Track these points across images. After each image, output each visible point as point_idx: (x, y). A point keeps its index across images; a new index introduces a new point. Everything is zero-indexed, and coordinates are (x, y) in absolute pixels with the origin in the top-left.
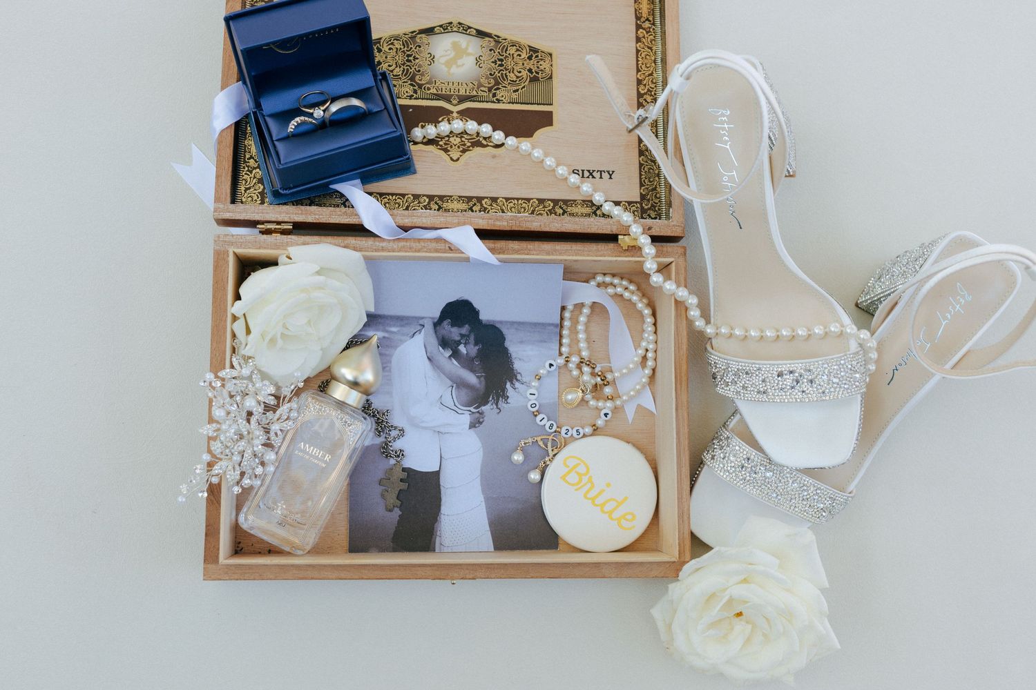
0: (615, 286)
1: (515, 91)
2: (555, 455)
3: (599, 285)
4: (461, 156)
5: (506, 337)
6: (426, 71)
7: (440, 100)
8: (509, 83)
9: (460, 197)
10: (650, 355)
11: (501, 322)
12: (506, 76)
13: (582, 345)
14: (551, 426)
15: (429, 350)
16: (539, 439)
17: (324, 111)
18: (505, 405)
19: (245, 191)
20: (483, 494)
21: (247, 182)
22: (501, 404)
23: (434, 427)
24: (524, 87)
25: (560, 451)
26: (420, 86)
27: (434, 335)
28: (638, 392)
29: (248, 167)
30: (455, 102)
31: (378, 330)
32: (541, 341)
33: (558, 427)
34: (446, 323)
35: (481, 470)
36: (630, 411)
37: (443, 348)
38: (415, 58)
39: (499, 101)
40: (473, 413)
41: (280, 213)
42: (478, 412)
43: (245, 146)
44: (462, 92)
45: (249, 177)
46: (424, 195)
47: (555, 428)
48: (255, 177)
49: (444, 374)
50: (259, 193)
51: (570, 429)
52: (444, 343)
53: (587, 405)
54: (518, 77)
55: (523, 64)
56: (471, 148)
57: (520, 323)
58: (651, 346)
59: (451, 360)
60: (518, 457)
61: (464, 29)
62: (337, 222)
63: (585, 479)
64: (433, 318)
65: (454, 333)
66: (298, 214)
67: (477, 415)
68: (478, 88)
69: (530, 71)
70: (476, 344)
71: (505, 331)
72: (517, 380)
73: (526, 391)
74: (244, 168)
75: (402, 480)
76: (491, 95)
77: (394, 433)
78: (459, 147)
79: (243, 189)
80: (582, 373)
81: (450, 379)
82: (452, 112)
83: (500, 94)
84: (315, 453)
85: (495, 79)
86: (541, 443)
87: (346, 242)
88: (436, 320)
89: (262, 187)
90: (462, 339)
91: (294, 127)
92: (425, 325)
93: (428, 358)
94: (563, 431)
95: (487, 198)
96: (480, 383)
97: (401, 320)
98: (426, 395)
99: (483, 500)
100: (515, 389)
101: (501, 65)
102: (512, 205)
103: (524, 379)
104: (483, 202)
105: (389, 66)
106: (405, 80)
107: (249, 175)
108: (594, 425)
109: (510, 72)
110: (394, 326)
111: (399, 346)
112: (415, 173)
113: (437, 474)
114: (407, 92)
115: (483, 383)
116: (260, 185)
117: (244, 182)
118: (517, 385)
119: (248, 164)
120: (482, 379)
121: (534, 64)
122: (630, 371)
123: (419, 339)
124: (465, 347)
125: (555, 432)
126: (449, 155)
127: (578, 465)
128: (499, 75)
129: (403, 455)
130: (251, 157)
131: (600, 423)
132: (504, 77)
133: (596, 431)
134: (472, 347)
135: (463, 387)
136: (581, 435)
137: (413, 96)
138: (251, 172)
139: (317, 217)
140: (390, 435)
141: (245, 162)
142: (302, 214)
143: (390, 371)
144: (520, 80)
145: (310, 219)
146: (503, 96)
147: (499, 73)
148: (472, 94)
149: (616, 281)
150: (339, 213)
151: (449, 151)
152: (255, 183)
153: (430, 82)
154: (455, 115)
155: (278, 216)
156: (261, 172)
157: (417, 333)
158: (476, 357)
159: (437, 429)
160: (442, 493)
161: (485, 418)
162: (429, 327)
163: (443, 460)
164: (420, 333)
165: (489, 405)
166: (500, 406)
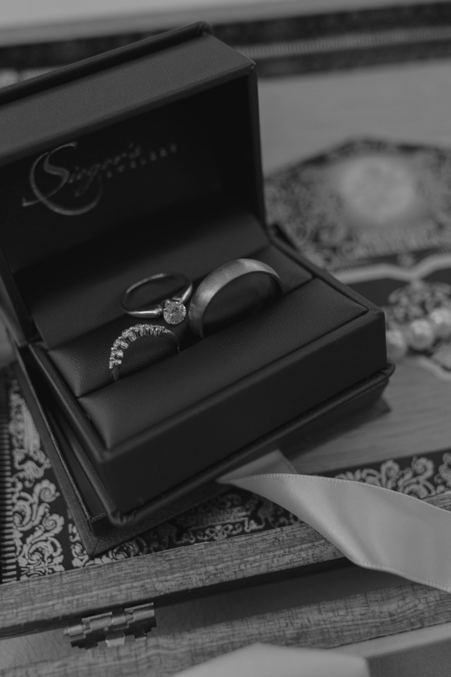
6: (335, 220)
7: (378, 265)
17: (187, 303)
19: (23, 540)
21: (24, 517)
26: (334, 249)
29: (23, 480)
30: (408, 263)
38: (308, 207)
41: (118, 581)
44: (414, 244)
45: (26, 504)
46: (419, 456)
48: (41, 502)
50: (56, 536)
62: (263, 570)
66: (162, 572)
74: (14, 485)
79: (17, 535)
82: (411, 282)
87: (298, 623)
89: (60, 521)
91: (120, 354)
107: (26, 500)
112: (387, 410)
116: (55, 517)
117: (17, 519)
119: (21, 475)
126: (437, 361)
130: (27, 458)
138: (30, 491)
139: (211, 568)
141: (14, 471)
142: (172, 571)
148: (433, 243)
150: (262, 546)
152: (44, 516)
153: (349, 238)
154: (417, 286)
155: (113, 591)
156: (52, 487)
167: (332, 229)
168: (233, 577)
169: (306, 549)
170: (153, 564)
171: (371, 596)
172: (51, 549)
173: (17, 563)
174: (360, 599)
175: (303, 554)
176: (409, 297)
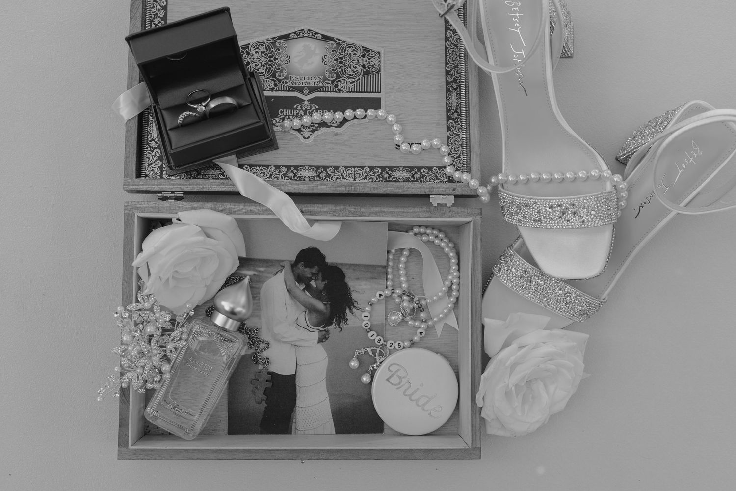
0: (428, 235)
1: (351, 83)
2: (381, 363)
3: (415, 234)
4: (311, 134)
6: (284, 69)
7: (294, 91)
8: (348, 77)
9: (310, 167)
10: (454, 287)
11: (342, 264)
12: (345, 71)
13: (403, 279)
14: (380, 340)
15: (288, 284)
16: (369, 349)
17: (206, 106)
18: (345, 326)
19: (148, 166)
20: (328, 392)
21: (149, 159)
22: (342, 324)
23: (292, 341)
24: (359, 79)
25: (385, 359)
26: (279, 81)
27: (292, 274)
28: (446, 315)
29: (150, 147)
30: (306, 92)
31: (249, 270)
32: (372, 278)
33: (384, 341)
34: (300, 264)
35: (327, 375)
36: (439, 329)
37: (299, 283)
38: (276, 59)
39: (339, 91)
40: (321, 331)
41: (174, 185)
42: (325, 330)
43: (148, 131)
44: (312, 85)
46: (283, 166)
47: (382, 342)
48: (155, 155)
49: (300, 302)
50: (159, 167)
51: (393, 343)
52: (299, 279)
53: (407, 325)
54: (354, 72)
55: (358, 61)
56: (319, 128)
57: (356, 265)
58: (455, 281)
59: (305, 292)
60: (354, 364)
61: (313, 35)
63: (404, 381)
64: (291, 261)
65: (307, 272)
66: (187, 185)
67: (324, 333)
68: (324, 81)
69: (363, 66)
70: (323, 281)
71: (345, 270)
72: (354, 307)
73: (361, 315)
74: (147, 148)
75: (267, 381)
76: (333, 86)
77: (262, 346)
78: (309, 128)
79: (147, 164)
80: (403, 301)
81: (304, 306)
82: (304, 101)
83: (340, 85)
84: (201, 366)
85: (337, 73)
86: (371, 353)
87: (223, 207)
88: (293, 263)
89: (161, 163)
90: (312, 276)
91: (182, 120)
92: (285, 266)
93: (288, 290)
94: (388, 344)
95: (331, 167)
96: (327, 309)
97: (267, 262)
98: (286, 317)
99: (327, 396)
100: (352, 313)
101: (341, 63)
102: (350, 172)
103: (359, 306)
104: (328, 170)
105: (256, 65)
106: (268, 76)
107: (151, 154)
108: (412, 340)
109: (348, 68)
110: (262, 266)
111: (265, 282)
112: (277, 148)
113: (293, 377)
114: (269, 86)
115: (329, 309)
116: (159, 161)
117: (147, 159)
118: (354, 310)
119: (150, 145)
120: (328, 306)
121: (366, 61)
122: (440, 298)
123: (281, 276)
124: (315, 282)
125: (382, 345)
126: (302, 134)
127: (399, 370)
128: (340, 70)
129: (268, 362)
130: (153, 140)
131: (416, 338)
132: (344, 72)
133: (413, 344)
134: (320, 282)
135: (314, 311)
136: (402, 347)
137: (274, 88)
138: (152, 151)
139: (201, 187)
140: (258, 347)
141: (148, 144)
142: (190, 185)
143: (259, 300)
144: (356, 74)
145: (196, 189)
146: (342, 87)
147: (339, 69)
148: (319, 86)
149: (429, 231)
150: (218, 184)
151: (302, 131)
152: (156, 160)
153: (287, 78)
154: (306, 102)
155: (172, 187)
156: (160, 151)
157: (279, 272)
158: (324, 289)
159: (293, 343)
160: (297, 391)
161: (330, 335)
162: (288, 267)
163: (298, 366)
164: (281, 272)
165: (333, 325)
166: (341, 326)
167: (281, 72)
171: (246, 204)
172: (157, 170)
173: (146, 173)
174: (243, 204)
175: (230, 189)
176: (301, 107)
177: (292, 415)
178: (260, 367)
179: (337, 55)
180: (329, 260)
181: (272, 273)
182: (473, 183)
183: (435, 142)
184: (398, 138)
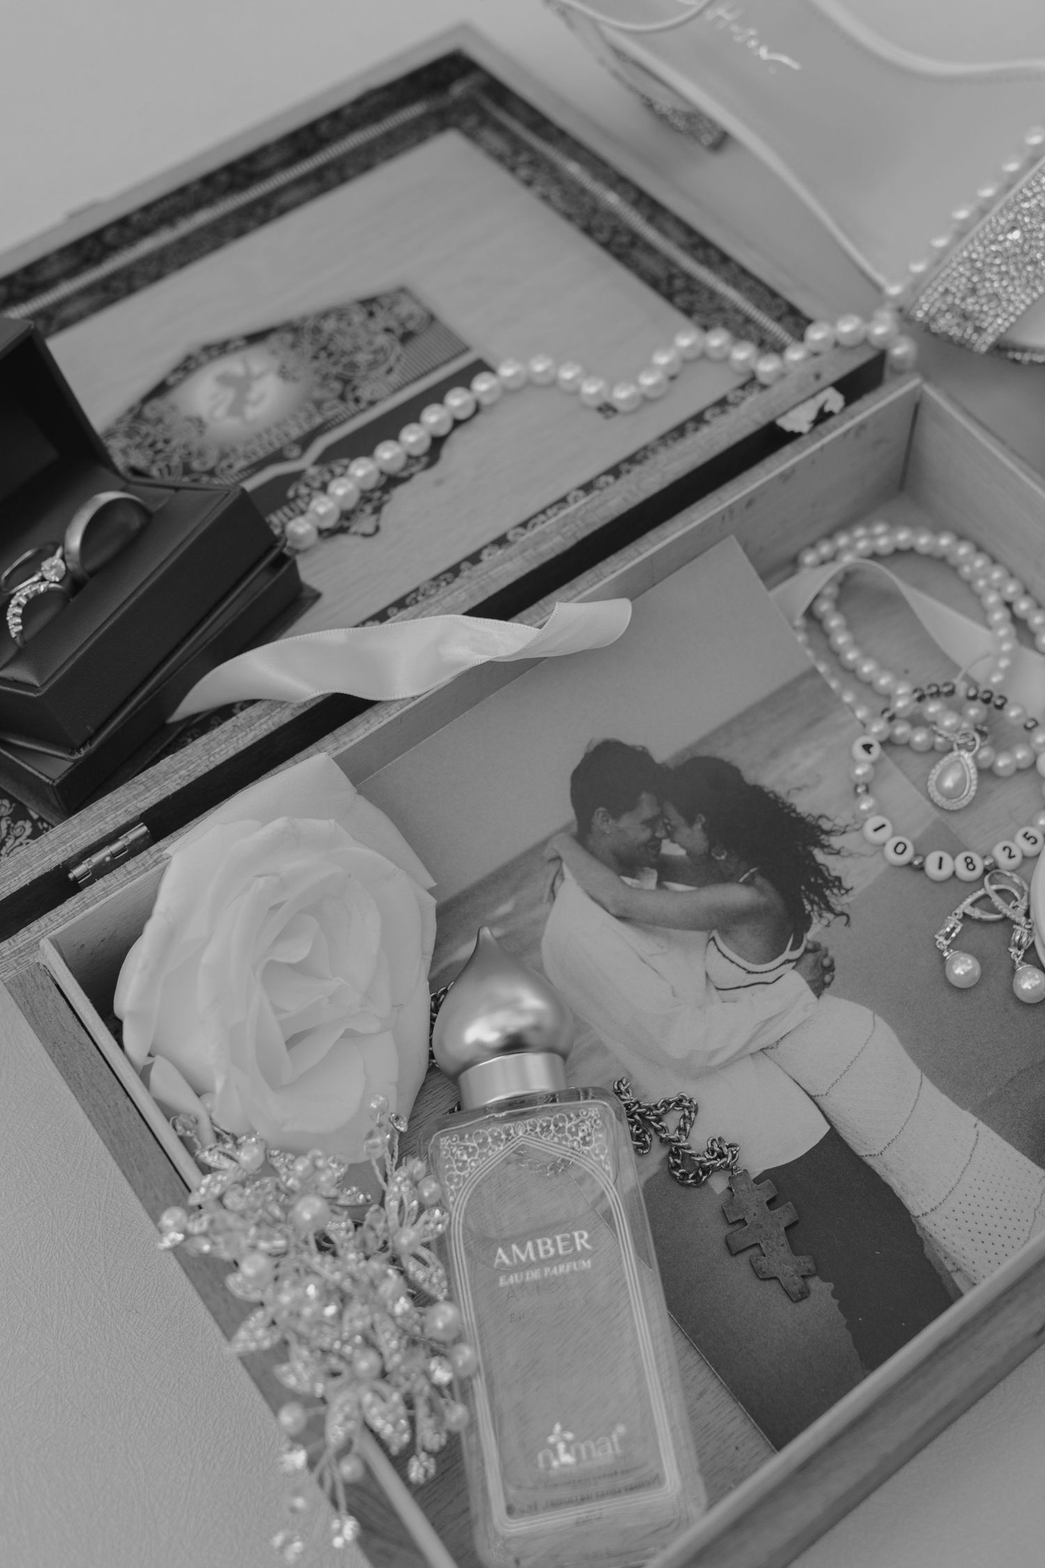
1: (388, 373)
2: (1027, 914)
4: (378, 520)
5: (736, 763)
6: (202, 446)
7: (263, 469)
8: (368, 369)
10: (1023, 606)
11: (704, 741)
13: (884, 681)
14: (969, 863)
15: (606, 899)
16: (967, 907)
18: (846, 899)
20: (965, 1108)
23: (746, 1046)
24: (399, 358)
25: (1028, 900)
30: (295, 454)
31: (475, 930)
32: (811, 724)
33: (984, 857)
34: (600, 820)
35: (917, 1061)
37: (633, 876)
38: (167, 442)
39: (372, 403)
40: (798, 960)
41: (101, 818)
42: (807, 951)
44: (295, 433)
47: (979, 862)
49: (676, 926)
51: (1010, 843)
52: (627, 864)
53: (998, 777)
54: (375, 353)
55: (367, 330)
56: (387, 497)
57: (740, 718)
58: (1011, 588)
59: (666, 888)
60: (963, 968)
61: (221, 348)
62: (232, 753)
64: (566, 829)
65: (632, 827)
66: (139, 794)
67: (810, 958)
68: (319, 410)
69: (388, 330)
70: (690, 822)
71: (725, 753)
72: (828, 833)
73: (865, 840)
76: (351, 404)
77: (672, 1121)
78: (362, 510)
81: (698, 927)
82: (304, 471)
83: (365, 393)
84: (547, 1252)
85: (338, 378)
86: (976, 913)
88: (575, 829)
89: (28, 825)
90: (654, 831)
92: (562, 854)
93: (621, 918)
94: (1001, 857)
95: (483, 548)
96: (761, 890)
98: (674, 994)
99: (974, 1119)
100: (838, 853)
101: (330, 355)
103: (840, 822)
109: (355, 355)
110: (502, 899)
112: (317, 596)
113: (834, 1140)
115: (768, 886)
116: (20, 823)
118: (835, 841)
120: (759, 880)
121: (386, 319)
123: (570, 891)
124: (673, 841)
125: (986, 871)
126: (355, 533)
128: (339, 368)
132: (353, 366)
136: (1040, 839)
139: (183, 772)
142: (148, 789)
144: (383, 354)
145: (172, 786)
146: (373, 392)
147: (336, 369)
148: (315, 424)
149: (842, 540)
151: (349, 529)
152: (9, 827)
153: (223, 456)
154: (312, 471)
155: (101, 825)
157: (558, 883)
158: (712, 845)
159: (754, 1047)
160: (879, 1169)
161: (831, 953)
162: (572, 853)
163: (820, 1100)
164: (563, 879)
165: (815, 920)
166: (838, 909)
167: (201, 454)
168: (207, 770)
169: (265, 722)
170: (127, 792)
176: (307, 485)
177: (929, 1256)
178: (718, 1184)
179: (307, 347)
180: (664, 750)
181: (541, 899)
182: (847, 327)
183: (684, 341)
184: (590, 389)
